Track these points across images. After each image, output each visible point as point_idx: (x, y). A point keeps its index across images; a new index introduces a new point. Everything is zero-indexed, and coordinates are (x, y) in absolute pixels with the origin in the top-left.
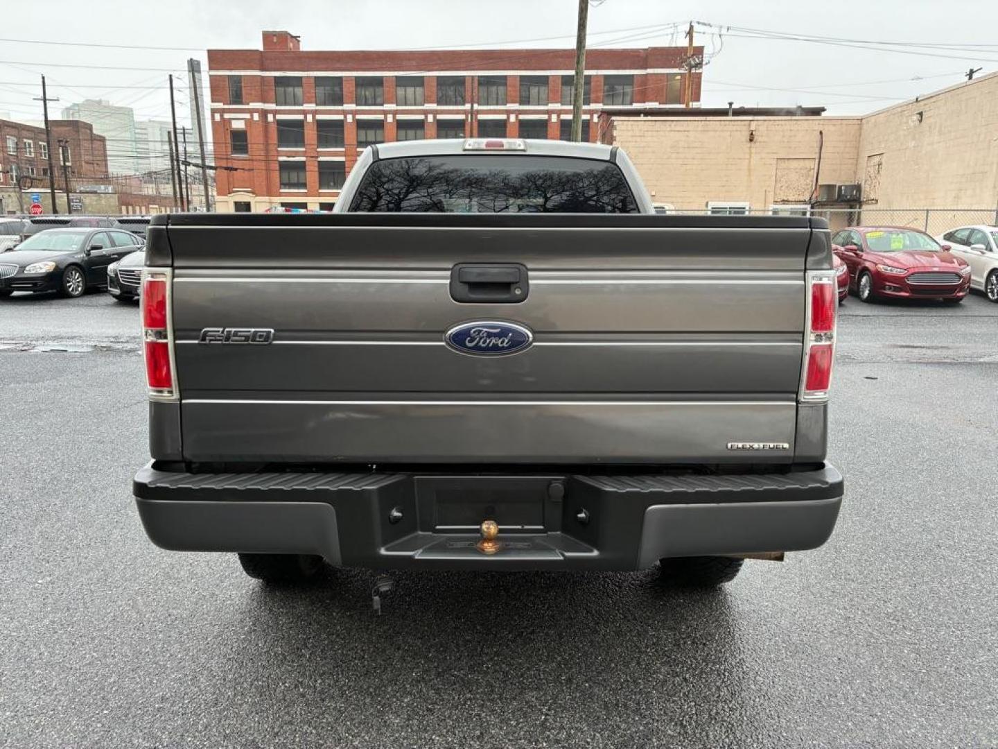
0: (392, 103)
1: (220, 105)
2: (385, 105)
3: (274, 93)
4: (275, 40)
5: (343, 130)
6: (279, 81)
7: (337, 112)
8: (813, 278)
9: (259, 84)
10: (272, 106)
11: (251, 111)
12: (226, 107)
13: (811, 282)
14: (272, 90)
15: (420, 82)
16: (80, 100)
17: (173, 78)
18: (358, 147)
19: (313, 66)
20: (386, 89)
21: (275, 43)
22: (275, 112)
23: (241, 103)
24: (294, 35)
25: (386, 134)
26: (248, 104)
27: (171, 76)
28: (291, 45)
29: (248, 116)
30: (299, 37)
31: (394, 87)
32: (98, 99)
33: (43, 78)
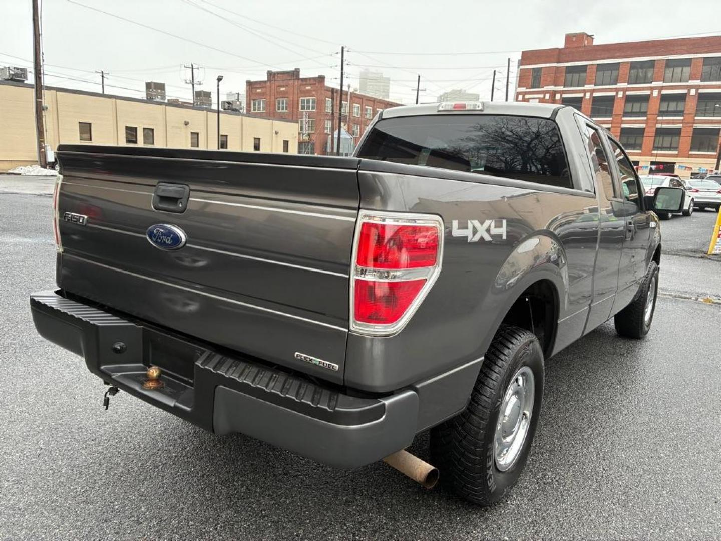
0: (660, 80)
1: (524, 89)
2: (653, 83)
3: (564, 78)
4: (574, 40)
5: (613, 104)
6: (570, 70)
7: (611, 90)
8: (365, 216)
9: (554, 72)
10: (561, 88)
11: (544, 93)
12: (528, 90)
13: (361, 221)
14: (563, 76)
15: (687, 62)
16: (449, 90)
17: (496, 72)
18: (623, 117)
19: (599, 56)
20: (656, 70)
21: (574, 41)
22: (562, 92)
23: (539, 87)
24: (589, 34)
25: (650, 106)
26: (543, 87)
27: (495, 71)
28: (586, 42)
29: (541, 96)
30: (593, 35)
31: (664, 68)
32: (459, 89)
33: (419, 77)
